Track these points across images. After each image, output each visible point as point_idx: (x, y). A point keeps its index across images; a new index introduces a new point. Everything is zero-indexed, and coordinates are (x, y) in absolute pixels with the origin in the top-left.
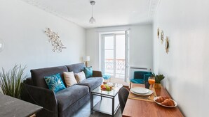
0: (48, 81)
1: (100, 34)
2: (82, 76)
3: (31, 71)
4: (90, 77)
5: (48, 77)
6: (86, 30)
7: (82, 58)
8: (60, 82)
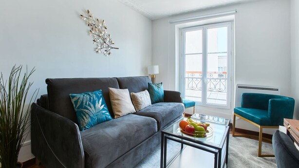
0: (76, 102)
1: (177, 26)
2: (144, 98)
3: (48, 81)
4: (160, 101)
5: (78, 96)
6: (153, 21)
7: (145, 70)
8: (100, 105)
